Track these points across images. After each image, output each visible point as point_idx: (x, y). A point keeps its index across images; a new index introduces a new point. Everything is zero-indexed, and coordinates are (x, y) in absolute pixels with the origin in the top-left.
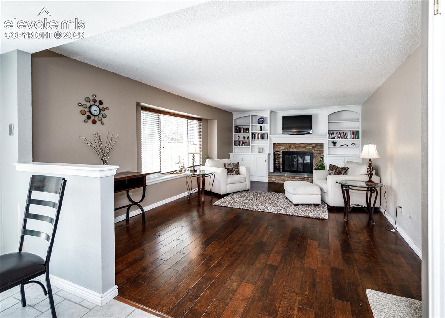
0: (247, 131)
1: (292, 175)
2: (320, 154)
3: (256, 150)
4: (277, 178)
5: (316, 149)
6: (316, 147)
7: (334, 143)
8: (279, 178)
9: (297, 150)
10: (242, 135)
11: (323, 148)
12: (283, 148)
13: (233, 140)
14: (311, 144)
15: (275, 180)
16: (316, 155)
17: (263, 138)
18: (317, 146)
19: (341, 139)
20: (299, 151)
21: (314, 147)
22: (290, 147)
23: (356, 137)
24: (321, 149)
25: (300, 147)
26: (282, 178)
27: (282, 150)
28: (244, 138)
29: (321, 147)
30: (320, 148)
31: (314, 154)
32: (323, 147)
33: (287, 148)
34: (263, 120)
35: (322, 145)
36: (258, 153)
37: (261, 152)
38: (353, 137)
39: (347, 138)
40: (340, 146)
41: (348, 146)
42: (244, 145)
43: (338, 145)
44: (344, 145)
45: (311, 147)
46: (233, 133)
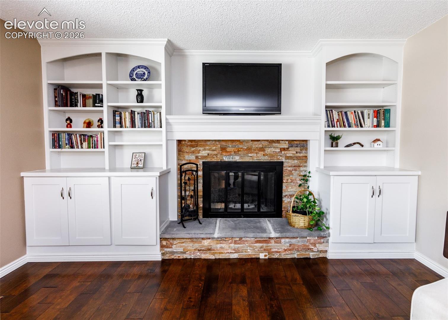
0: (96, 105)
3: (127, 161)
4: (190, 245)
6: (290, 149)
7: (334, 140)
8: (197, 246)
9: (241, 157)
10: (79, 114)
11: (307, 153)
12: (204, 153)
13: (47, 130)
14: (278, 141)
15: (184, 253)
16: (289, 169)
17: (146, 123)
18: (292, 147)
20: (247, 160)
21: (284, 149)
22: (223, 149)
23: (383, 124)
24: (301, 155)
25: (249, 150)
27: (203, 157)
28: (89, 124)
29: (301, 150)
30: (300, 153)
31: (284, 168)
32: (306, 149)
33: (215, 152)
34: (146, 73)
35: (303, 144)
36: (132, 169)
37: (141, 165)
38: (375, 124)
39: (361, 126)
40: (347, 146)
41: (362, 146)
42: (85, 144)
43: (342, 143)
44: (354, 144)
45: (278, 150)
46: (45, 108)
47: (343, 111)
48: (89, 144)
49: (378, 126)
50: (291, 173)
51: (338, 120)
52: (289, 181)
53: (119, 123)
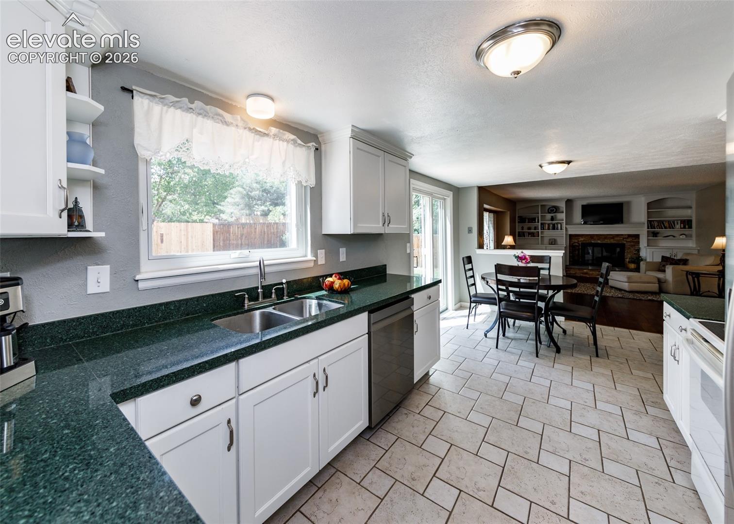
2: (635, 246)
3: (547, 242)
4: (578, 271)
5: (628, 240)
6: (629, 238)
7: (655, 234)
9: (601, 241)
10: (527, 225)
11: (639, 240)
12: (582, 239)
13: (517, 231)
14: (622, 235)
15: (575, 274)
17: (554, 228)
19: (664, 230)
20: (604, 242)
21: (625, 238)
22: (592, 238)
23: (687, 227)
24: (636, 240)
25: (606, 238)
27: (581, 241)
29: (636, 238)
31: (626, 246)
32: (639, 238)
33: (588, 239)
34: (555, 209)
35: (637, 236)
36: (550, 244)
37: (553, 243)
40: (663, 237)
41: (674, 237)
43: (660, 235)
44: (669, 236)
45: (622, 239)
46: (517, 224)
50: (629, 248)
51: (657, 226)
52: (628, 251)
53: (543, 228)
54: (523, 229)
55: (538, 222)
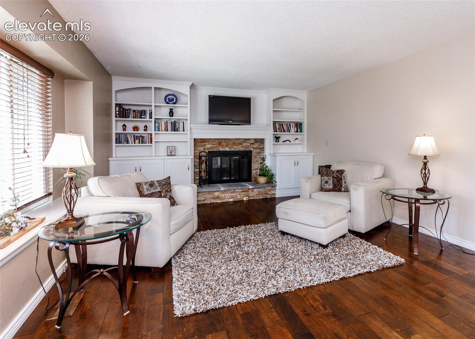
1: (232, 188)
2: (260, 153)
3: (164, 151)
5: (255, 146)
6: (255, 143)
7: (277, 139)
8: (212, 196)
9: (229, 148)
10: (131, 122)
11: (264, 146)
12: (209, 146)
13: (114, 132)
14: (249, 139)
16: (255, 154)
17: (175, 128)
18: (256, 142)
19: (283, 133)
20: (233, 150)
21: (252, 144)
22: (220, 144)
23: (299, 130)
24: (261, 147)
25: (234, 144)
26: (216, 194)
27: (208, 149)
28: (136, 128)
29: (261, 144)
30: (260, 146)
31: (252, 154)
32: (263, 143)
33: (215, 146)
34: (175, 99)
35: (262, 141)
36: (168, 155)
38: (296, 130)
39: (290, 132)
40: (283, 142)
41: (290, 142)
42: (137, 141)
43: (281, 140)
44: (287, 141)
45: (249, 144)
46: (114, 119)
47: (281, 124)
48: (139, 141)
49: (297, 132)
50: (256, 157)
51: (279, 128)
52: (255, 161)
53: (157, 128)
54: (124, 129)
55: (151, 117)
